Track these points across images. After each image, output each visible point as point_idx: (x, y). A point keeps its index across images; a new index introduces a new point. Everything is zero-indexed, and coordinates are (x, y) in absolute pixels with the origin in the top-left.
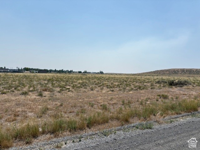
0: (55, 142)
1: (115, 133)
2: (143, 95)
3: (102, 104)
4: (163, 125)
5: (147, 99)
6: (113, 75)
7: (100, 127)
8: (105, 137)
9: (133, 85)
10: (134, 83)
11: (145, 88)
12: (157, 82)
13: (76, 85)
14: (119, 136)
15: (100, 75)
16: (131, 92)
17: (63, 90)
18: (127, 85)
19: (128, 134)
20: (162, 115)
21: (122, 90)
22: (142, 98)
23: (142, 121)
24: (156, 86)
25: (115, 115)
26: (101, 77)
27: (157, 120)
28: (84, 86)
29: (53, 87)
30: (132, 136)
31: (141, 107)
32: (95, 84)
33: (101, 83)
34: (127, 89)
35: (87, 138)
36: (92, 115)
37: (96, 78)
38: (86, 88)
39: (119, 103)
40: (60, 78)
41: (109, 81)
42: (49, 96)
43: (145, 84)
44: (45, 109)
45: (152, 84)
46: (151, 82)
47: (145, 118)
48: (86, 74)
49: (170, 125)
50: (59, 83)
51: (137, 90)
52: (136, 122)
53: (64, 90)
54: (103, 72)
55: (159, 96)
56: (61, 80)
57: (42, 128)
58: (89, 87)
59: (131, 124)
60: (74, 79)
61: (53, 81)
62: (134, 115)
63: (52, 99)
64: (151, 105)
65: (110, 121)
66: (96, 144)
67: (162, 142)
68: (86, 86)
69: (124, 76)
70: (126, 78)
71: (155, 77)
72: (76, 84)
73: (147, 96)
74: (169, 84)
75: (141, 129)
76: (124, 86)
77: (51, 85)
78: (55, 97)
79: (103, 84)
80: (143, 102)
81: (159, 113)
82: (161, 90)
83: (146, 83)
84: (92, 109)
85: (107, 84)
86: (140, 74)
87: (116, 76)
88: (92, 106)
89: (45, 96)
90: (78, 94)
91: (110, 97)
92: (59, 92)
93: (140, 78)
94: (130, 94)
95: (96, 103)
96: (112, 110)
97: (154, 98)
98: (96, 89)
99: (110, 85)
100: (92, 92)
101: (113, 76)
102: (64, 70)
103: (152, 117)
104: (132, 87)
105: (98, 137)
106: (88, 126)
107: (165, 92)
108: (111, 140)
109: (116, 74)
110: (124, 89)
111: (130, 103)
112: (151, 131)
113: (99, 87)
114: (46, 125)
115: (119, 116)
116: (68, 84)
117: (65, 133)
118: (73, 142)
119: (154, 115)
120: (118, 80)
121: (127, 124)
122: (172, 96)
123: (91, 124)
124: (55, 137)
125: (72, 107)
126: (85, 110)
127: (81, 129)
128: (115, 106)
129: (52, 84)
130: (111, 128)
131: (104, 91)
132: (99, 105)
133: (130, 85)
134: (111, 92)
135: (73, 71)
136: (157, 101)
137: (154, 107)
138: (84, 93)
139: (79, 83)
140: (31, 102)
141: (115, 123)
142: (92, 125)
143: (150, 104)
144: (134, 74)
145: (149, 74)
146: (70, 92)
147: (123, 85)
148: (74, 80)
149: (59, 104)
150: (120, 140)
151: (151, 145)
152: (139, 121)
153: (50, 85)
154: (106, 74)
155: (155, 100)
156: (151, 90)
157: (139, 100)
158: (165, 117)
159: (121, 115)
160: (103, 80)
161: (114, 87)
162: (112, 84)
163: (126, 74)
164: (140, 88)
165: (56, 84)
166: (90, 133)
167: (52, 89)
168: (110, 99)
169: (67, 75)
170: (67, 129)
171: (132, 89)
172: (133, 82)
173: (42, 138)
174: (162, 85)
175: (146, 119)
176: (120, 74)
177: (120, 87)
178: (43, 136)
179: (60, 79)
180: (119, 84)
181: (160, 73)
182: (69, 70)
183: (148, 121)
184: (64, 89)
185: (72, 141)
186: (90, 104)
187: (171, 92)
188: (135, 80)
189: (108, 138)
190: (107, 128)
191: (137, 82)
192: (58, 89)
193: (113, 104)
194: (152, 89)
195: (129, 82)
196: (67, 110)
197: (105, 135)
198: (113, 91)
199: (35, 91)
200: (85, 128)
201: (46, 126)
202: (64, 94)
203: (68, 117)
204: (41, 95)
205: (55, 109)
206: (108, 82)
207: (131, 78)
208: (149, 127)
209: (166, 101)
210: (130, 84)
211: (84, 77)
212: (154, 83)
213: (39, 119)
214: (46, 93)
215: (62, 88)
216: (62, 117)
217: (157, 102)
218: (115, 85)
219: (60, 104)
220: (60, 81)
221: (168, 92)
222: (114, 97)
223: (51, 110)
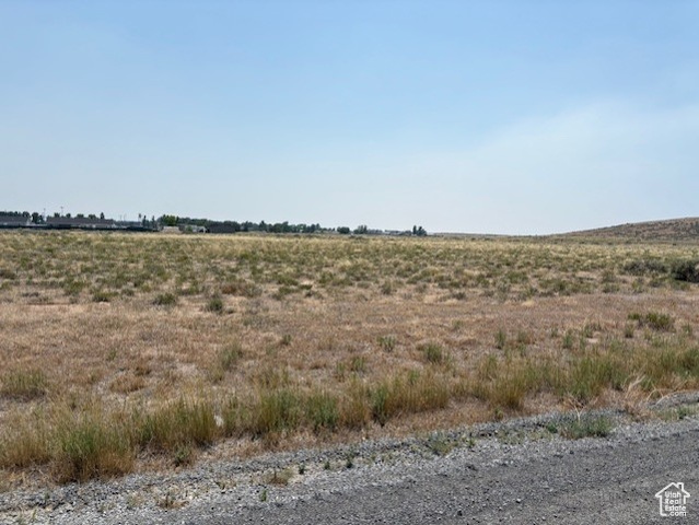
0: (267, 465)
1: (472, 444)
2: (572, 312)
3: (421, 342)
4: (649, 426)
5: (587, 327)
6: (463, 242)
7: (418, 420)
8: (436, 458)
9: (535, 276)
10: (541, 269)
11: (580, 287)
12: (626, 269)
13: (331, 275)
14: (487, 457)
15: (416, 242)
16: (529, 303)
17: (289, 292)
18: (513, 278)
19: (518, 452)
20: (645, 388)
21: (496, 294)
22: (570, 325)
23: (571, 407)
24: (624, 282)
25: (471, 382)
26: (419, 247)
27: (627, 407)
28: (358, 279)
29: (257, 280)
30: (532, 460)
31: (566, 356)
32: (398, 274)
33: (416, 271)
34: (514, 292)
35: (374, 458)
36: (390, 379)
37: (398, 251)
38: (367, 287)
39: (483, 341)
40: (277, 250)
41: (446, 261)
42: (244, 309)
43: (581, 274)
44: (233, 352)
45: (606, 274)
46: (602, 267)
47: (582, 397)
48: (365, 236)
49: (677, 427)
50: (275, 267)
51: (550, 294)
52: (547, 409)
53: (293, 291)
54: (424, 228)
55: (636, 317)
56: (283, 258)
57: (225, 415)
58: (377, 282)
59: (529, 415)
60: (324, 254)
61: (256, 260)
62: (539, 384)
63: (253, 320)
64: (604, 353)
65: (452, 403)
66: (404, 477)
67: (646, 484)
68: (366, 278)
69: (501, 246)
70: (511, 252)
71: (621, 250)
72: (331, 271)
73: (590, 318)
74: (674, 275)
75: (568, 438)
76: (502, 280)
77: (248, 274)
78: (263, 315)
79: (426, 274)
80: (574, 339)
81: (637, 381)
82: (644, 296)
83: (585, 269)
84: (389, 359)
85: (440, 274)
86: (560, 235)
87: (473, 245)
88: (389, 349)
89: (231, 312)
90: (340, 304)
91: (450, 321)
92: (277, 297)
93: (561, 252)
94: (526, 308)
95: (403, 340)
96: (461, 366)
97: (617, 325)
98: (402, 291)
99: (453, 277)
100: (386, 299)
101: (460, 245)
102: (289, 224)
103: (610, 394)
104: (534, 283)
105: (411, 455)
106: (375, 415)
107: (661, 304)
108: (458, 470)
109: (473, 238)
110: (504, 290)
111: (524, 340)
112: (604, 443)
113: (410, 282)
114: (235, 406)
115: (483, 386)
116: (304, 272)
117: (298, 438)
118: (327, 467)
119: (618, 388)
120: (480, 258)
121: (515, 416)
122: (687, 318)
123: (386, 410)
124: (267, 447)
125: (320, 348)
126: (364, 360)
127: (354, 424)
128: (471, 352)
129: (255, 271)
130: (458, 425)
131: (429, 298)
132: (414, 346)
133: (526, 278)
134: (455, 301)
135: (322, 226)
136: (629, 335)
137: (616, 358)
138: (359, 304)
139: (343, 270)
140: (186, 330)
141: (469, 409)
142: (391, 416)
143: (602, 345)
144: (541, 237)
145: (597, 239)
146: (312, 298)
147: (499, 278)
148: (326, 258)
149: (278, 338)
150: (491, 470)
151: (603, 494)
152: (559, 407)
153: (245, 275)
154: (435, 236)
155: (620, 333)
156: (604, 295)
157: (560, 332)
158: (659, 396)
159: (490, 385)
160: (423, 258)
161: (464, 285)
162: (458, 272)
163: (510, 239)
164: (561, 287)
165: (266, 272)
166: (384, 441)
167: (254, 288)
168: (451, 326)
169: (302, 241)
170: (306, 424)
171: (533, 292)
172: (537, 266)
173: (225, 448)
174: (648, 280)
175: (587, 403)
176: (487, 238)
177: (486, 285)
178: (230, 441)
179: (279, 253)
180: (484, 273)
181: (637, 233)
182: (309, 225)
183: (593, 407)
184: (293, 287)
185: (322, 465)
186: (382, 340)
187: (685, 303)
188: (544, 260)
189: (447, 463)
190: (441, 426)
191: (549, 268)
192: (274, 288)
193: (463, 345)
194: (606, 291)
195: (520, 267)
196: (304, 360)
197: (436, 452)
198: (460, 297)
199: (198, 293)
200: (365, 424)
201: (237, 411)
202: (292, 304)
203: (308, 384)
204: (216, 307)
205: (263, 353)
206: (442, 265)
207: (530, 252)
208: (595, 429)
209: (666, 337)
210: (524, 273)
211: (358, 247)
212: (616, 271)
213: (215, 388)
214: (234, 301)
215: (287, 286)
216: (287, 382)
217: (628, 340)
218: (471, 277)
219: (281, 338)
220: (279, 260)
221: (673, 303)
222: (466, 319)
223: (251, 358)
